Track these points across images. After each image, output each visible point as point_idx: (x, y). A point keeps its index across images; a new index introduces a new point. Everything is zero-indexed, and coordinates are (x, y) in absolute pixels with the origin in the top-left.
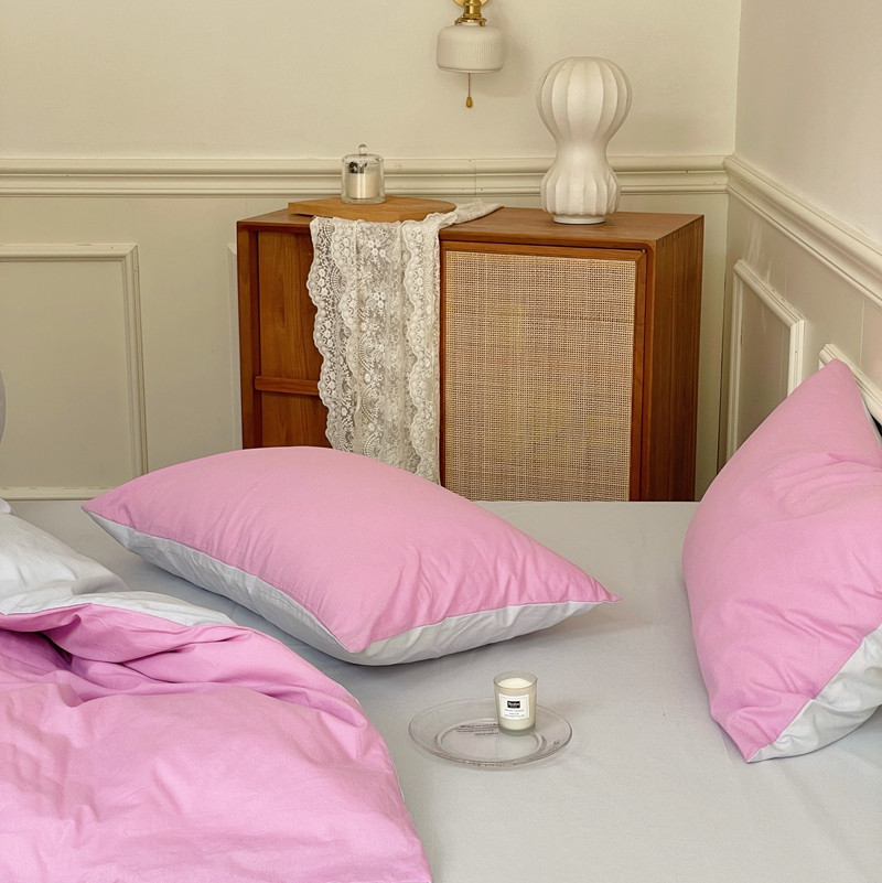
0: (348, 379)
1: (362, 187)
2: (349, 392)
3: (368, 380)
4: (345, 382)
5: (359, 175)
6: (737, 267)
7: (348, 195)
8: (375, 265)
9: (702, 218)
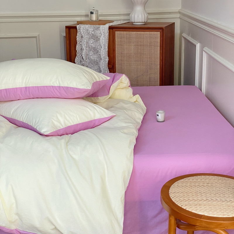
0: (82, 60)
1: (94, 18)
2: (82, 63)
3: (87, 61)
4: (81, 61)
5: (93, 14)
6: (182, 35)
7: (90, 19)
8: (90, 35)
9: (174, 23)
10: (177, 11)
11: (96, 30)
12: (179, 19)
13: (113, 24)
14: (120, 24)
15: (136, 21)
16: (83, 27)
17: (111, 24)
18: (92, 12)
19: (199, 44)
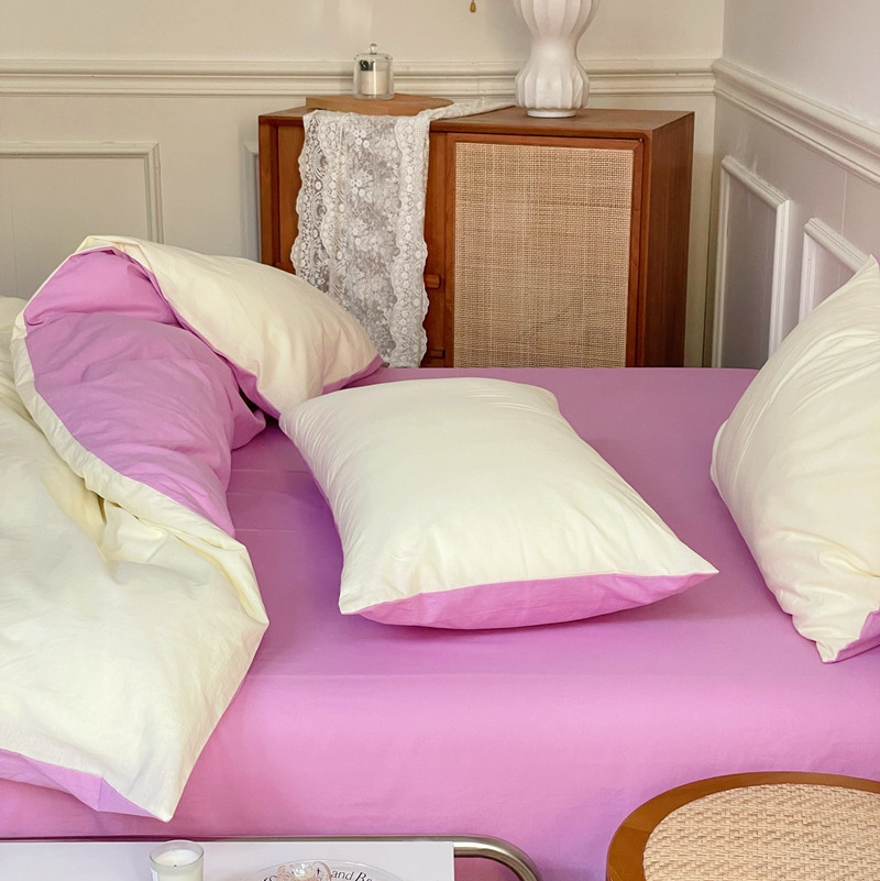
1: (374, 84)
5: (370, 72)
6: (723, 161)
7: (360, 92)
8: (357, 154)
9: (693, 114)
10: (707, 66)
11: (379, 133)
12: (713, 99)
13: (449, 115)
14: (474, 112)
15: (538, 106)
16: (326, 121)
17: (440, 113)
18: (366, 63)
19: (788, 202)
